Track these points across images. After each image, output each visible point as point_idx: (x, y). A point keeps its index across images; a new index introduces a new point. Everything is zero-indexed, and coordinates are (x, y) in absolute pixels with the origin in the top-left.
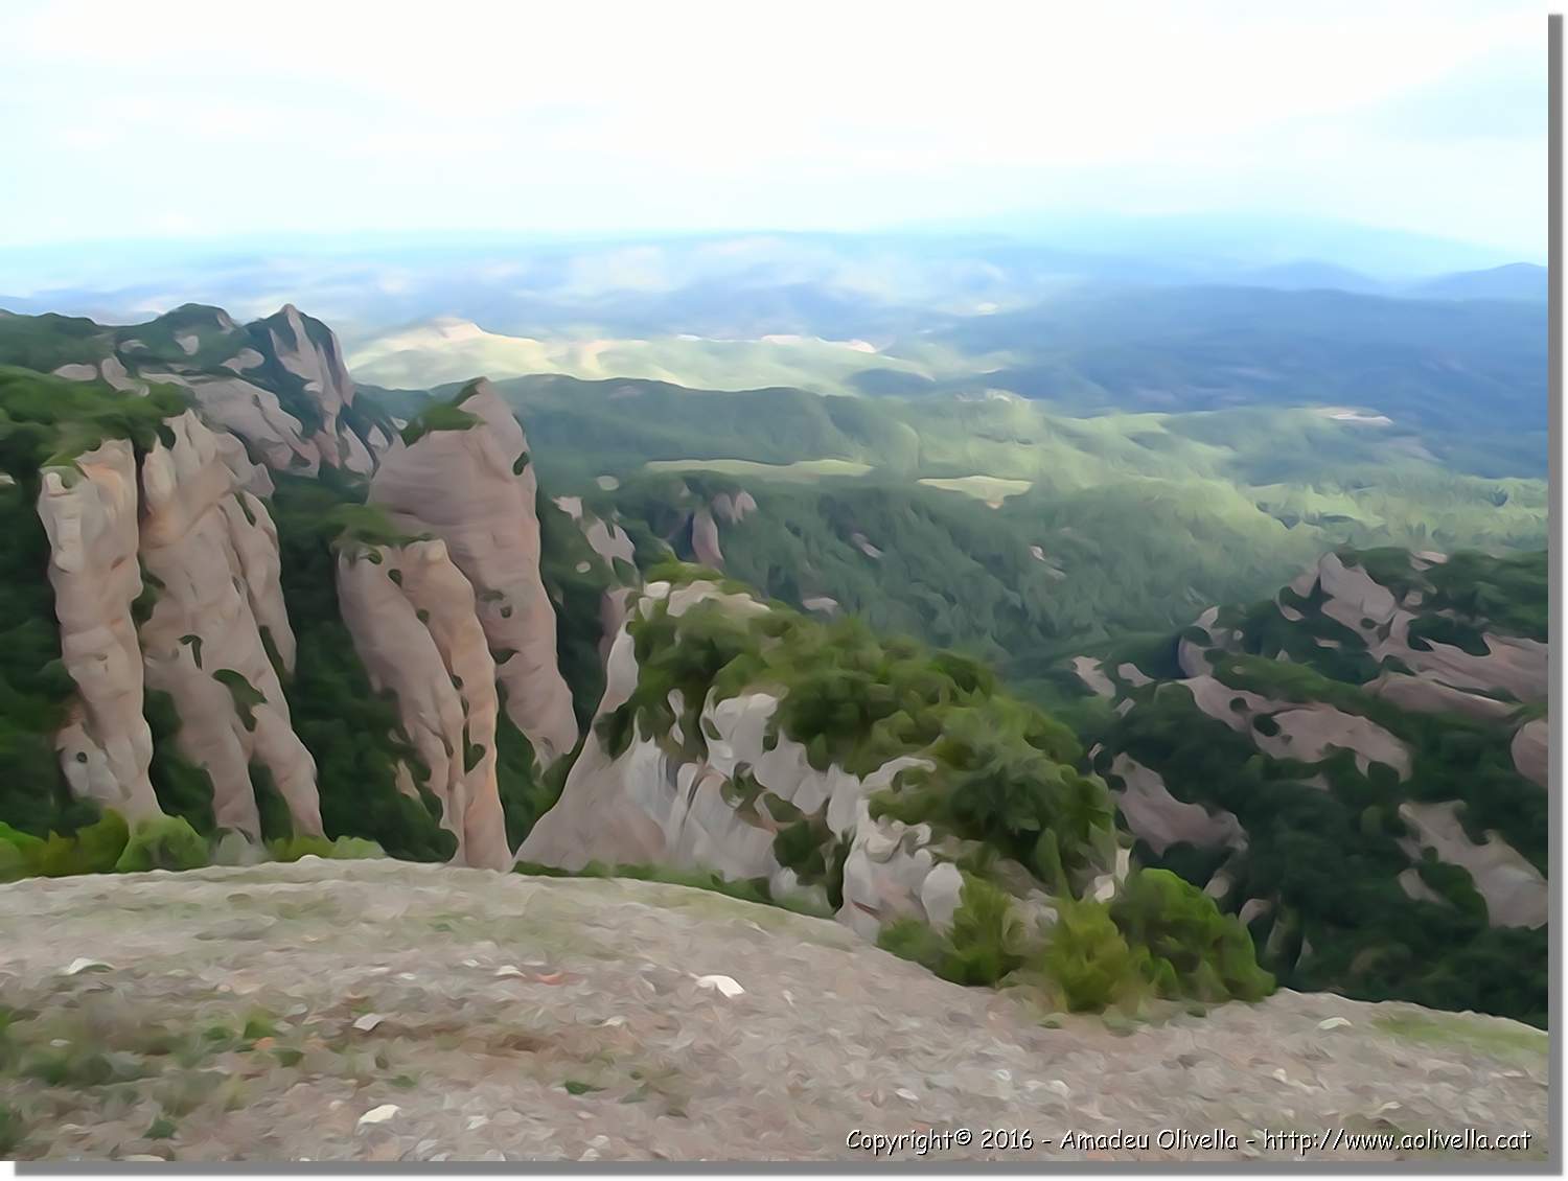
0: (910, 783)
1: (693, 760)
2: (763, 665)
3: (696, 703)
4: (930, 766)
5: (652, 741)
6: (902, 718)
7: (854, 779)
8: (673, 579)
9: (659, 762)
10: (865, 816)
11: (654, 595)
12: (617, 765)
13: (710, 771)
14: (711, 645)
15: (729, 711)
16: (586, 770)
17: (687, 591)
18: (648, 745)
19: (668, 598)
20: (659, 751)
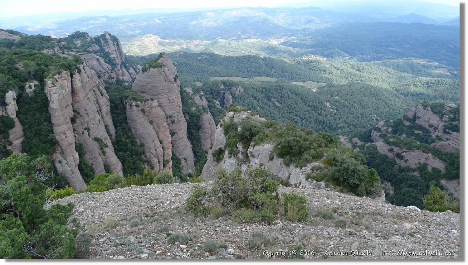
0: (317, 170)
1: (245, 163)
2: (267, 136)
3: (246, 147)
4: (322, 165)
6: (312, 151)
7: (298, 170)
8: (235, 111)
9: (235, 164)
10: (304, 179)
11: (229, 116)
12: (220, 165)
13: (251, 167)
14: (251, 130)
15: (258, 149)
16: (209, 166)
17: (240, 114)
18: (231, 159)
19: (234, 117)
20: (235, 160)
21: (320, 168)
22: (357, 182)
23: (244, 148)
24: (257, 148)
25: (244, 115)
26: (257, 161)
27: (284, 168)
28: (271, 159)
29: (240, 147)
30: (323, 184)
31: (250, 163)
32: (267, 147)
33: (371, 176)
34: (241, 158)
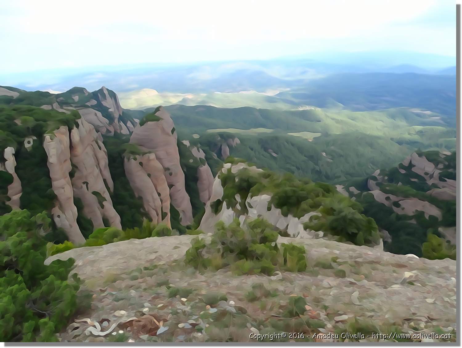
0: (315, 219)
1: (244, 214)
2: (264, 187)
3: (244, 198)
4: (320, 215)
5: (231, 209)
6: (310, 201)
7: (297, 219)
8: (232, 162)
9: (233, 216)
11: (227, 167)
12: (218, 216)
13: (249, 218)
14: (248, 181)
15: (255, 200)
16: (207, 218)
17: (238, 166)
18: (229, 210)
20: (233, 211)
21: (317, 218)
22: (355, 231)
23: (242, 199)
25: (241, 166)
26: (255, 212)
27: (282, 218)
28: (269, 209)
29: (238, 198)
30: (321, 233)
31: (247, 213)
32: (265, 198)
33: (368, 225)
34: (239, 209)
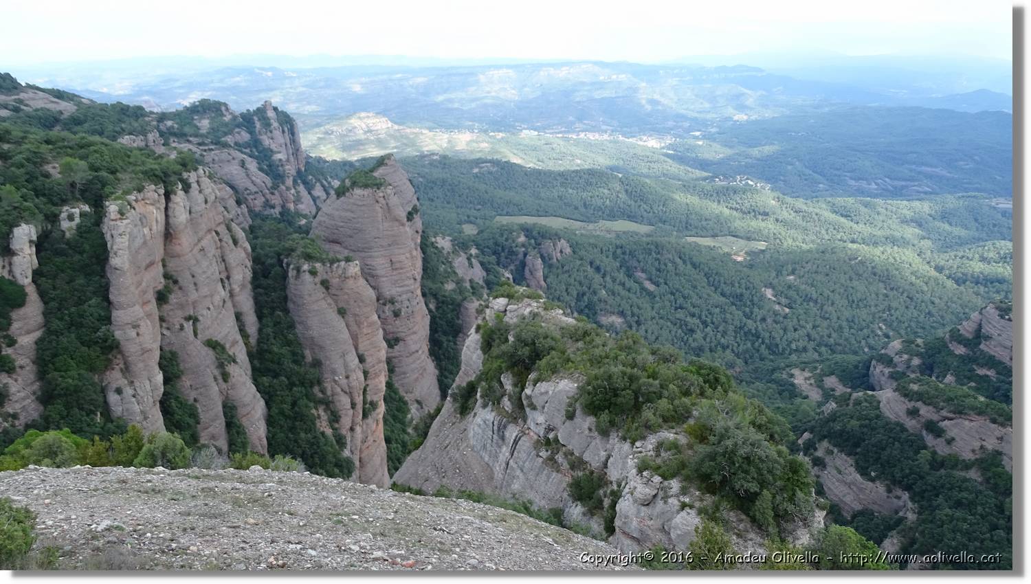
0: (666, 451)
1: (516, 422)
2: (569, 360)
3: (520, 384)
4: (683, 440)
5: (489, 408)
6: (663, 404)
7: (627, 444)
8: (510, 296)
9: (493, 423)
10: (634, 471)
11: (496, 307)
12: (465, 422)
13: (527, 432)
14: (534, 343)
15: (543, 390)
16: (443, 424)
17: (520, 305)
18: (486, 409)
19: (506, 310)
20: (493, 414)
21: (674, 446)
22: (754, 487)
23: (515, 385)
24: (542, 387)
25: (528, 308)
26: (541, 419)
27: (598, 441)
28: (570, 416)
29: (508, 381)
30: (675, 485)
31: (525, 421)
32: (565, 386)
33: (791, 475)
34: (507, 409)
